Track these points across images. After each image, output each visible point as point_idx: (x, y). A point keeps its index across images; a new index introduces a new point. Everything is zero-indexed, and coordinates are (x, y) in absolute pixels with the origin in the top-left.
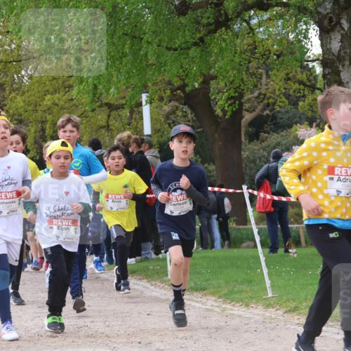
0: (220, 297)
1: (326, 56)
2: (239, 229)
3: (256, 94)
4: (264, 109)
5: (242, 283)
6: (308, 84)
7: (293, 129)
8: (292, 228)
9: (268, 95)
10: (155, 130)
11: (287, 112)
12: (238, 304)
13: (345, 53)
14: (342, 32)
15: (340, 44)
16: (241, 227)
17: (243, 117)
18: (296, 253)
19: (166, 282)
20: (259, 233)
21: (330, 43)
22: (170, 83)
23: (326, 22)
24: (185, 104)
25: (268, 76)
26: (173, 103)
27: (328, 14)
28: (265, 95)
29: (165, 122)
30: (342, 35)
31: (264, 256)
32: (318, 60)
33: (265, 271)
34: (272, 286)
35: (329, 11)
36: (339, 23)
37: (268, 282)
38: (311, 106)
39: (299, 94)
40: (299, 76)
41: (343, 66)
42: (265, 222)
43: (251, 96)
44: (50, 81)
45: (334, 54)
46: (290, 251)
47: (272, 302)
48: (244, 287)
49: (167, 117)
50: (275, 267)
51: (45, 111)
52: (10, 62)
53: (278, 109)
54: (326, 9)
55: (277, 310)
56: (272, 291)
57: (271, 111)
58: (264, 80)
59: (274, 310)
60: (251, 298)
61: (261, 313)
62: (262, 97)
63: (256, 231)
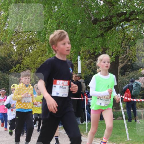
2: (116, 112)
3: (124, 56)
4: (128, 62)
5: (117, 134)
7: (139, 70)
9: (130, 56)
10: (83, 71)
12: (115, 143)
16: (117, 111)
17: (119, 65)
19: (85, 134)
20: (124, 114)
22: (89, 52)
26: (90, 60)
28: (128, 56)
29: (87, 67)
31: (126, 123)
33: (126, 129)
34: (129, 136)
37: (128, 134)
43: (122, 57)
44: (40, 51)
47: (129, 142)
48: (118, 136)
49: (88, 66)
50: (130, 127)
51: (38, 64)
52: (25, 44)
53: (133, 62)
56: (129, 138)
57: (130, 63)
58: (128, 50)
60: (121, 141)
62: (127, 57)
63: (123, 113)
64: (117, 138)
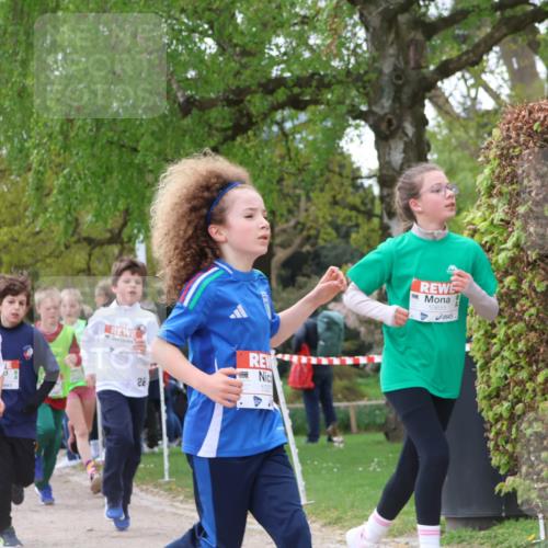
1: (384, 172)
3: (292, 223)
4: (302, 245)
6: (363, 209)
8: (338, 407)
9: (309, 224)
11: (334, 247)
14: (405, 139)
15: (403, 155)
17: (273, 255)
21: (389, 154)
23: (384, 126)
25: (309, 199)
27: (386, 114)
28: (304, 225)
30: (406, 143)
32: (374, 176)
33: (298, 467)
35: (387, 110)
36: (401, 127)
37: (301, 484)
38: (367, 239)
39: (349, 224)
40: (350, 199)
43: (286, 225)
44: (6, 207)
45: (394, 169)
46: (335, 439)
50: (312, 462)
53: (321, 243)
54: (383, 108)
55: (312, 522)
57: (313, 246)
62: (300, 227)
63: (285, 413)
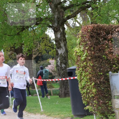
0: (27, 111)
1: (56, 39)
2: (32, 90)
3: (36, 49)
5: (34, 107)
6: (52, 47)
8: (48, 90)
9: (40, 50)
10: (6, 60)
11: (46, 55)
12: (32, 114)
13: (62, 38)
14: (60, 32)
15: (60, 36)
16: (33, 89)
17: (32, 56)
18: (50, 98)
19: (10, 107)
21: (57, 35)
23: (56, 29)
24: (15, 52)
25: (40, 44)
26: (11, 52)
27: (56, 27)
28: (39, 50)
29: (9, 57)
30: (61, 33)
31: (40, 99)
32: (54, 40)
33: (40, 103)
34: (43, 108)
35: (56, 26)
36: (59, 30)
37: (41, 107)
38: (53, 53)
39: (49, 50)
40: (49, 45)
41: (61, 42)
42: (40, 88)
43: (35, 50)
45: (58, 39)
46: (48, 97)
47: (43, 113)
49: (9, 56)
50: (43, 102)
53: (43, 54)
54: (55, 25)
55: (44, 115)
58: (38, 45)
59: (43, 115)
60: (36, 111)
61: (39, 116)
62: (38, 50)
63: (37, 91)
64: (34, 110)
